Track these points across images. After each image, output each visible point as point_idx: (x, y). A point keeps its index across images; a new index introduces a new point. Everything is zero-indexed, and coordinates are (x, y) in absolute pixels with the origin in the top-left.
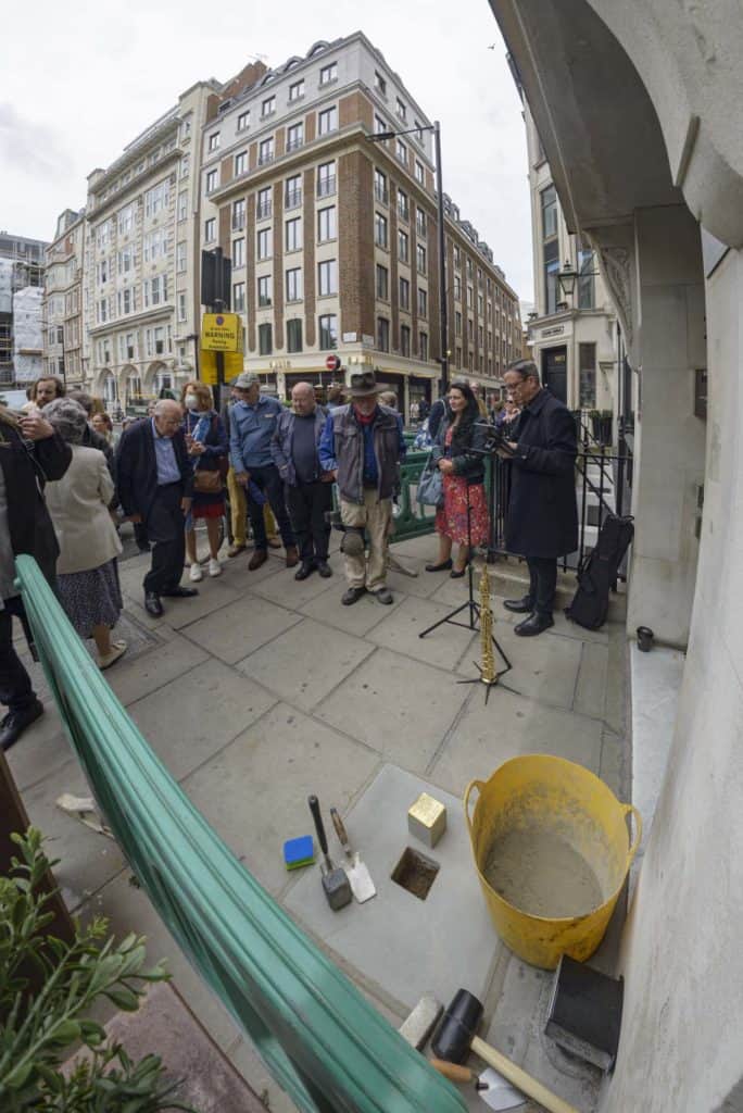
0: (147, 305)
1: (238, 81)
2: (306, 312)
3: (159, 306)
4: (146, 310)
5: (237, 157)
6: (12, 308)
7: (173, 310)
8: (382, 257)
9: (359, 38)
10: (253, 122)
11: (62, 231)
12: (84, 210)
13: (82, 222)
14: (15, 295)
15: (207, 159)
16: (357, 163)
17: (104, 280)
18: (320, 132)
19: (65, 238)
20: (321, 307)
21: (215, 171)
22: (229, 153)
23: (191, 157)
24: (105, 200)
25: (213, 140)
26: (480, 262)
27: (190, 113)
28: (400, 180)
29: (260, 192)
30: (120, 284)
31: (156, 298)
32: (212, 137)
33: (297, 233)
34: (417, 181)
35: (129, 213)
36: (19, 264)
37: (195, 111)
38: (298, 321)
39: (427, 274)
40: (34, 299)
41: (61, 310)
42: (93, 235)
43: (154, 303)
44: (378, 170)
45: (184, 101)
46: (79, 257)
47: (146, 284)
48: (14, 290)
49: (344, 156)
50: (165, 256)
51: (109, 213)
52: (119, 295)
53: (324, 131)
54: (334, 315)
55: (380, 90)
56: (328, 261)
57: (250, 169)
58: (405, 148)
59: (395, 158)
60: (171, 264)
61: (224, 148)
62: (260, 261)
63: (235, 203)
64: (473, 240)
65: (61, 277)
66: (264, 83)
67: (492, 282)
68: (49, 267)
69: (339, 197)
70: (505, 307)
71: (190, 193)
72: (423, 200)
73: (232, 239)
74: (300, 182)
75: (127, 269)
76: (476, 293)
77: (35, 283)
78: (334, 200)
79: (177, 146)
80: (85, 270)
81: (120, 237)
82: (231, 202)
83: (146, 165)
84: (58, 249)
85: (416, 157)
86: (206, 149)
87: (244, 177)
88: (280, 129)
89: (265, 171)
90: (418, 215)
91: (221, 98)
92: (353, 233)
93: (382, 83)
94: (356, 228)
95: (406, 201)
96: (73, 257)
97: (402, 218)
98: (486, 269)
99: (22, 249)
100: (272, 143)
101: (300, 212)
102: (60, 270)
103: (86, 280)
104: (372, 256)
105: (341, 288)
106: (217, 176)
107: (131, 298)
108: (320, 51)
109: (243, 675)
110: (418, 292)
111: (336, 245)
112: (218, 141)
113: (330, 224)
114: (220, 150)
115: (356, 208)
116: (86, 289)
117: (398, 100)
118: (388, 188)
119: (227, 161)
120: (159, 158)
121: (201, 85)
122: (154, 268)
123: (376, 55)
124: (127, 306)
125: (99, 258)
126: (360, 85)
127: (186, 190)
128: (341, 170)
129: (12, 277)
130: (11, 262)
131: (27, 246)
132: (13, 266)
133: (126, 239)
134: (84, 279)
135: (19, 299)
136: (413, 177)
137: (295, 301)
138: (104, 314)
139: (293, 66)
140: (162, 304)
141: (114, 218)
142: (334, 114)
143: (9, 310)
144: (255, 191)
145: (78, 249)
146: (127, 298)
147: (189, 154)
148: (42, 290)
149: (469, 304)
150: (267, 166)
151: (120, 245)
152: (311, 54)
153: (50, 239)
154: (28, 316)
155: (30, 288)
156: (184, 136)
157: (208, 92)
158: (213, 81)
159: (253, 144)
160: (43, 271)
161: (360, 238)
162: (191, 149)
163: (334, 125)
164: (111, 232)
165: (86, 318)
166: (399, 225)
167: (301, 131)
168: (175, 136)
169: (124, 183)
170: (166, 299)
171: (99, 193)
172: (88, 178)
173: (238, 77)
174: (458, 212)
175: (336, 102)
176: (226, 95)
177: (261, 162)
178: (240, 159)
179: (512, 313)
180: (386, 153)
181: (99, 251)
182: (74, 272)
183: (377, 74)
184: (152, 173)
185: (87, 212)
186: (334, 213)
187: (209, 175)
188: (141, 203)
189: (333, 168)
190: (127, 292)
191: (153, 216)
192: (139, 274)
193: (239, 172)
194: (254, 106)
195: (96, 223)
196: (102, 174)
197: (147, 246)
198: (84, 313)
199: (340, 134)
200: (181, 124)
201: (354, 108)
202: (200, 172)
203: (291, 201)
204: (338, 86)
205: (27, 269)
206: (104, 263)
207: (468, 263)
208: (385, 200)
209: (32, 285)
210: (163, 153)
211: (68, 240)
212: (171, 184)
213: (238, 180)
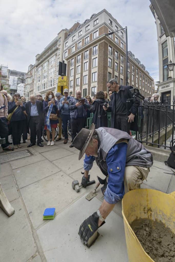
0: (49, 87)
1: (72, 28)
2: (88, 86)
3: (52, 87)
4: (49, 88)
5: (72, 48)
6: (17, 88)
7: (55, 88)
8: (110, 70)
9: (105, 11)
10: (76, 38)
11: (30, 70)
12: (35, 64)
13: (34, 67)
14: (18, 85)
15: (65, 49)
16: (103, 45)
17: (39, 81)
18: (94, 38)
19: (30, 71)
20: (92, 85)
21: (67, 52)
22: (70, 47)
23: (61, 49)
24: (40, 62)
25: (66, 44)
26: (141, 70)
27: (60, 38)
28: (116, 48)
29: (78, 56)
30: (43, 82)
31: (51, 85)
32: (66, 43)
33: (87, 66)
34: (121, 48)
35: (46, 64)
36: (19, 78)
37: (62, 37)
38: (86, 89)
39: (123, 74)
40: (22, 86)
41: (29, 89)
42: (37, 70)
43: (51, 86)
44: (109, 46)
45: (59, 35)
46: (33, 76)
47: (49, 82)
48: (17, 84)
49: (100, 43)
50: (54, 74)
51: (41, 65)
52: (43, 85)
53: (95, 37)
54: (96, 87)
55: (110, 24)
56: (95, 73)
57: (75, 50)
58: (118, 39)
59: (115, 42)
60: (55, 77)
61: (69, 46)
62: (77, 74)
63: (71, 60)
64: (139, 64)
65: (29, 81)
66: (79, 27)
67: (144, 75)
68: (26, 79)
69: (98, 55)
70: (149, 83)
71: (60, 58)
72: (123, 53)
73: (70, 69)
74: (88, 52)
75: (45, 78)
76: (139, 79)
77: (23, 82)
78: (97, 56)
79: (57, 47)
80: (35, 79)
81: (43, 70)
82: (70, 59)
83: (50, 52)
84: (28, 74)
85: (121, 41)
86: (64, 47)
87: (74, 53)
88: (83, 39)
89: (79, 50)
90: (121, 57)
91: (68, 33)
92: (102, 64)
93: (111, 22)
94: (103, 62)
95: (118, 54)
96: (32, 76)
97: (117, 59)
98: (143, 72)
99: (20, 74)
100: (81, 43)
101: (88, 60)
102: (29, 79)
103: (35, 82)
104: (107, 70)
105: (98, 79)
106: (67, 53)
107: (46, 85)
108: (94, 17)
109: (53, 164)
110: (120, 80)
111: (97, 68)
112: (67, 44)
113: (96, 63)
114: (68, 47)
115: (103, 57)
116: (35, 84)
117: (116, 26)
118: (112, 51)
119: (70, 49)
120: (53, 50)
121: (63, 30)
122: (51, 78)
123: (109, 15)
124: (44, 87)
125: (38, 76)
126: (105, 23)
127: (59, 58)
128: (99, 48)
129: (17, 81)
130: (17, 77)
131: (21, 74)
132: (18, 79)
133: (45, 71)
134: (34, 82)
135: (19, 86)
136: (120, 47)
137: (86, 84)
138: (39, 89)
139: (87, 21)
140: (53, 87)
141: (42, 66)
142: (97, 33)
143: (16, 89)
144: (76, 56)
145: (33, 74)
146: (44, 86)
147: (60, 48)
148: (24, 84)
149: (136, 82)
150: (80, 49)
151: (43, 72)
152: (91, 18)
153: (27, 72)
154: (21, 90)
155: (22, 84)
156: (59, 44)
157: (65, 32)
158: (66, 29)
159: (76, 44)
160: (25, 80)
161: (104, 65)
162: (61, 47)
163: (98, 35)
164: (41, 69)
165: (34, 91)
166: (115, 61)
167: (89, 38)
168: (57, 44)
169: (44, 57)
170: (54, 85)
171: (39, 60)
172: (36, 56)
173: (72, 27)
174: (134, 56)
175: (98, 29)
176: (69, 32)
177: (78, 48)
178: (73, 48)
179: (151, 84)
180: (112, 41)
181: (38, 74)
182: (32, 80)
183: (110, 20)
184: (51, 54)
185: (36, 65)
186: (97, 59)
187: (65, 53)
188: (48, 62)
189: (97, 47)
190: (44, 84)
191: (51, 65)
192: (48, 79)
193: (73, 52)
194: (77, 34)
195: (38, 68)
196: (39, 55)
197: (50, 72)
198: (34, 90)
199: (99, 37)
200: (58, 41)
201: (103, 30)
202: (63, 52)
203: (86, 57)
204: (99, 25)
205: (21, 79)
206: (39, 77)
207: (137, 71)
208: (112, 54)
209: (22, 83)
210: (54, 49)
211: (31, 72)
212: (56, 56)
213: (72, 54)
